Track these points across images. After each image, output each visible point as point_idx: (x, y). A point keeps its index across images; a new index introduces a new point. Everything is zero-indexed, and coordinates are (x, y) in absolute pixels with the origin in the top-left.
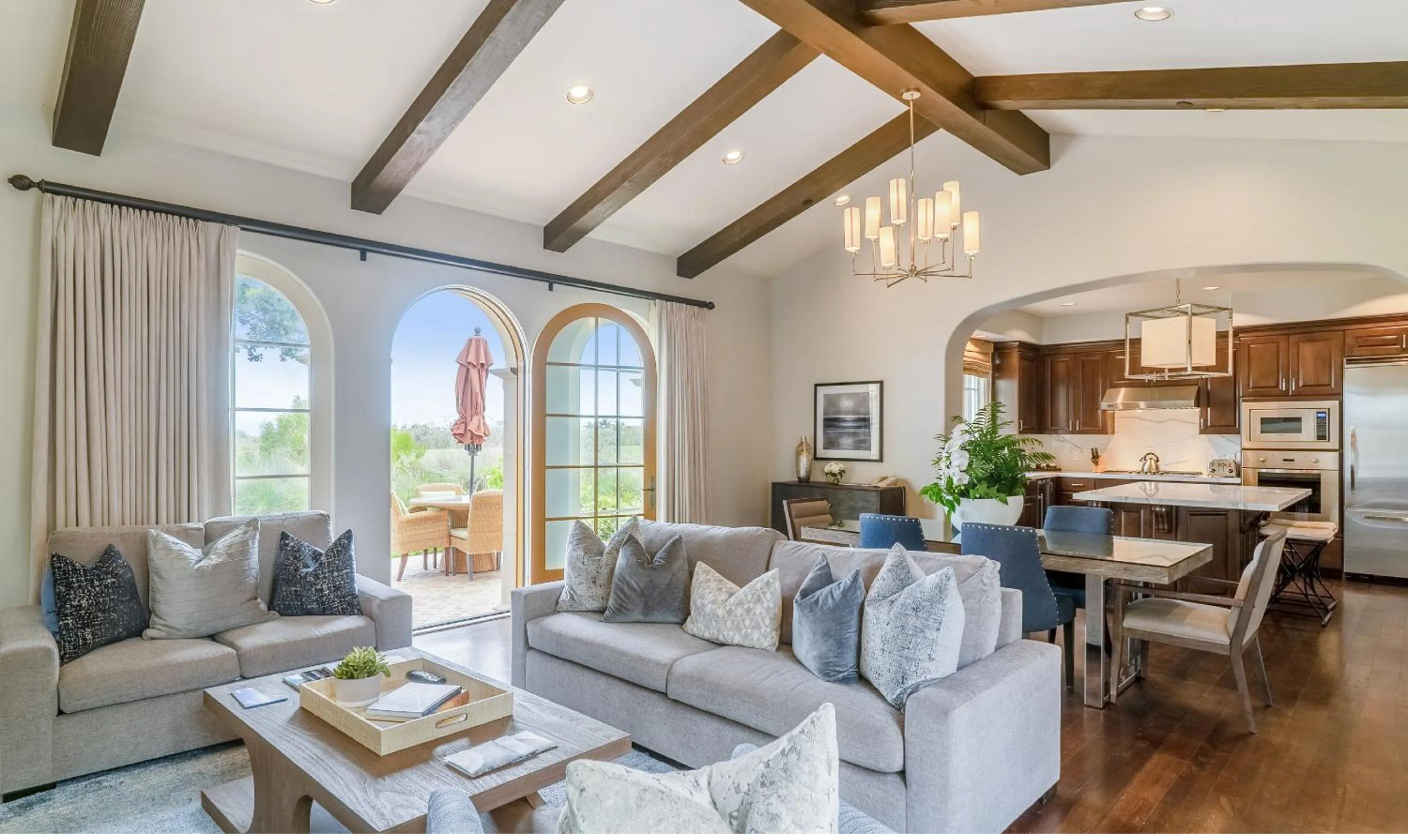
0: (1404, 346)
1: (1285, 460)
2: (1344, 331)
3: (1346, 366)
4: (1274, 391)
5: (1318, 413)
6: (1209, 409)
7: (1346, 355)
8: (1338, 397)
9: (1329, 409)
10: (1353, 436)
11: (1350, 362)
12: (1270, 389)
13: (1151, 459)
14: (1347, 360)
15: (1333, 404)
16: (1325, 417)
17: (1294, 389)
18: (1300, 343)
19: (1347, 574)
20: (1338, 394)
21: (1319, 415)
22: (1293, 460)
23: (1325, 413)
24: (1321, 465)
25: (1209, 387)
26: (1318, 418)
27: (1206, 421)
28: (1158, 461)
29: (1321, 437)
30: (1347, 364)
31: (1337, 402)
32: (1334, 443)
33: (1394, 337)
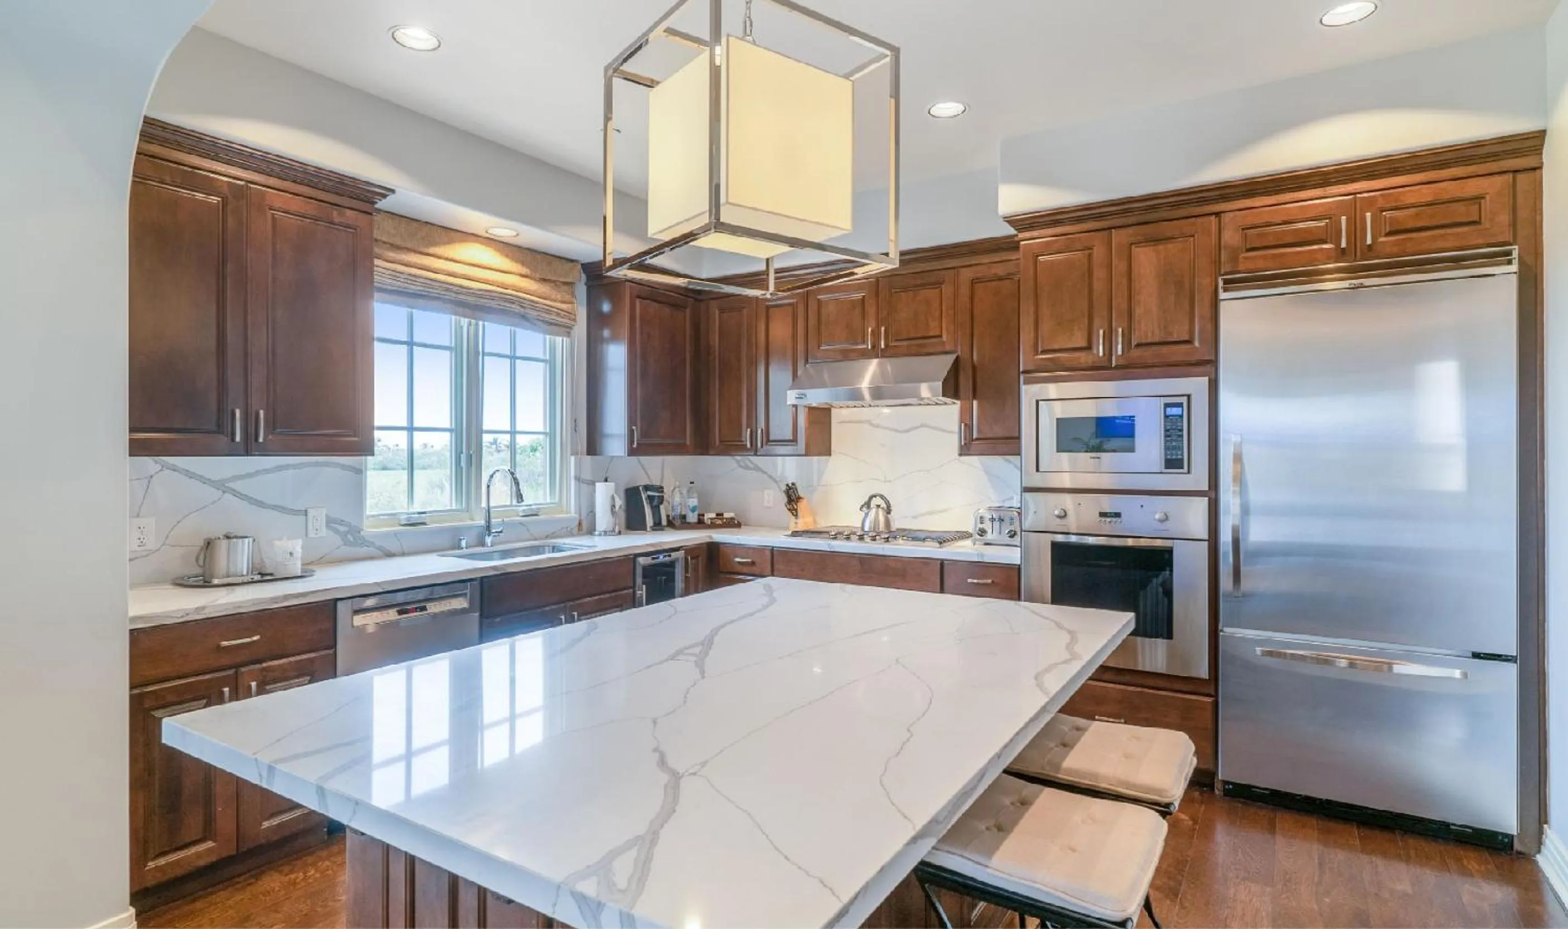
0: (1343, 245)
1: (1103, 515)
2: (1218, 214)
3: (1223, 295)
4: (1083, 358)
5: (1167, 405)
6: (975, 403)
7: (1222, 272)
8: (1208, 368)
9: (1189, 396)
10: (1238, 458)
11: (1230, 284)
12: (1077, 354)
13: (878, 506)
14: (1226, 282)
15: (1196, 385)
16: (1181, 416)
17: (1120, 352)
18: (1135, 250)
19: (1226, 783)
20: (1208, 362)
21: (1171, 411)
22: (1118, 515)
23: (1180, 405)
24: (1172, 528)
25: (975, 357)
26: (1166, 417)
27: (969, 427)
28: (888, 511)
29: (1173, 463)
30: (1225, 290)
31: (1205, 380)
32: (1198, 478)
33: (1322, 224)
